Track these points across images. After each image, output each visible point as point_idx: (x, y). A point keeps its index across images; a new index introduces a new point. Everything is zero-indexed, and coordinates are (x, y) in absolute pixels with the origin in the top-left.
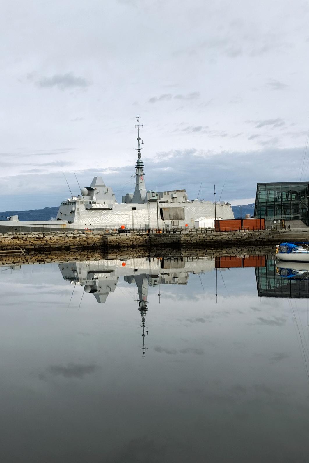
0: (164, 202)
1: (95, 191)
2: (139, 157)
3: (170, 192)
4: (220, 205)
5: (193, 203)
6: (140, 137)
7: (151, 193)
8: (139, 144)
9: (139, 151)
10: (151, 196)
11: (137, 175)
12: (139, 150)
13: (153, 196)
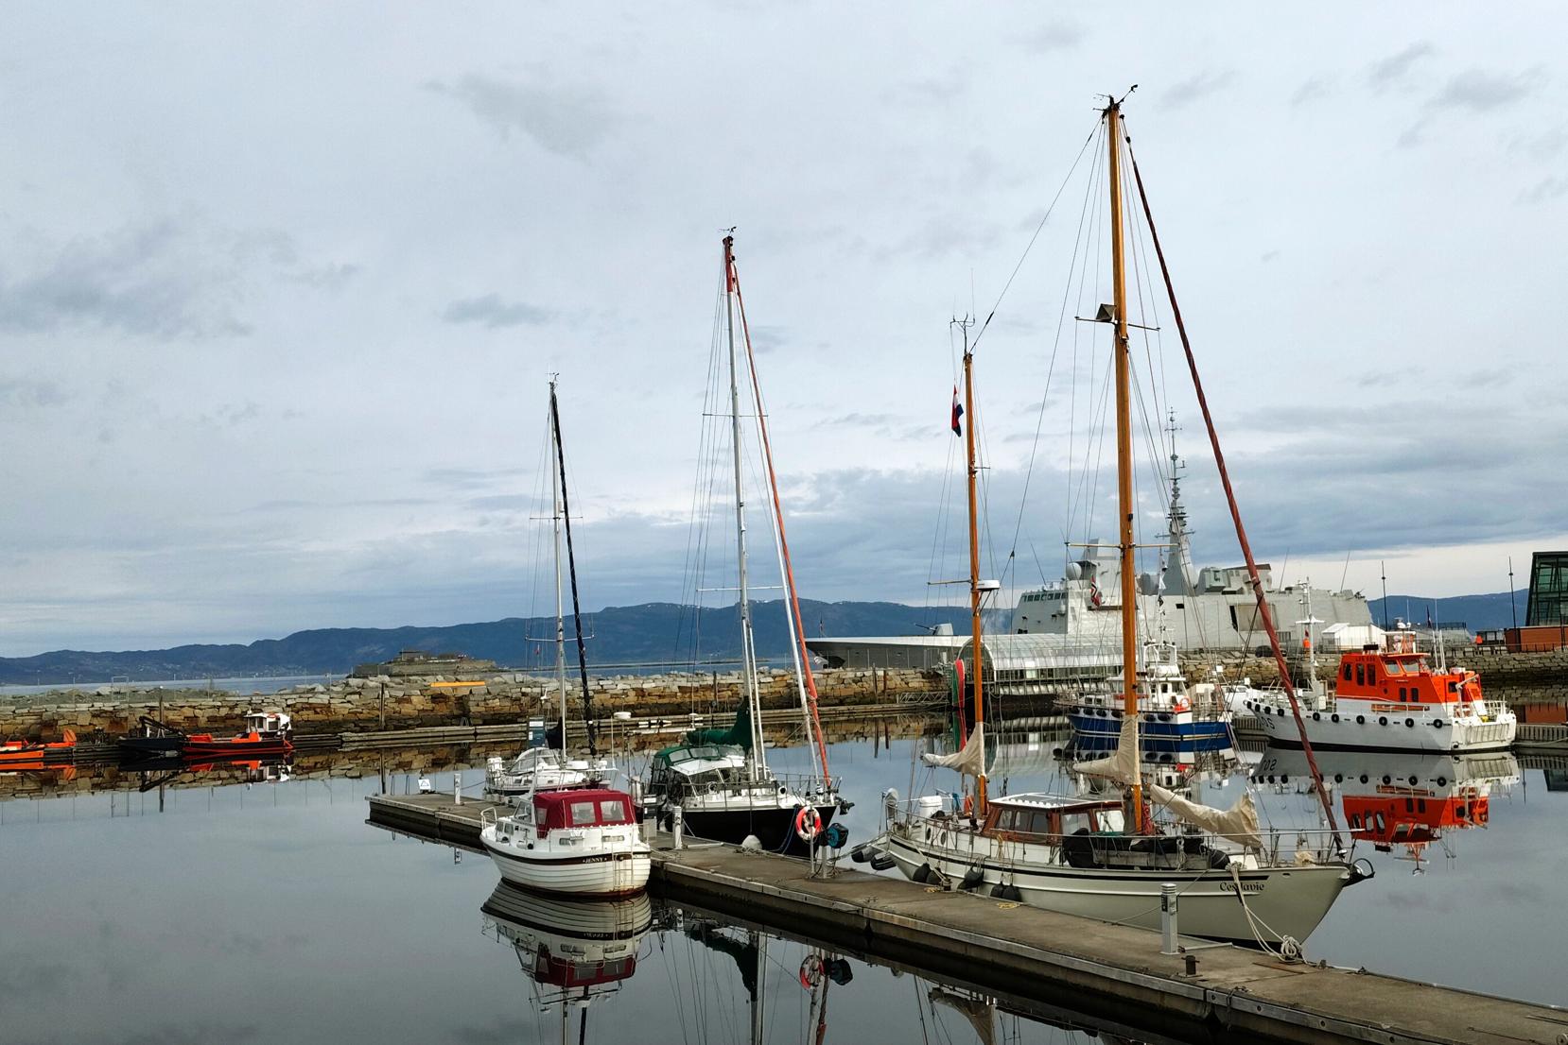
0: (1234, 593)
1: (1099, 570)
2: (1176, 495)
3: (1240, 571)
4: (1345, 598)
5: (1291, 593)
6: (1177, 454)
7: (1212, 574)
8: (1175, 468)
9: (1175, 484)
10: (1213, 579)
11: (1173, 533)
12: (1175, 480)
13: (1216, 580)
